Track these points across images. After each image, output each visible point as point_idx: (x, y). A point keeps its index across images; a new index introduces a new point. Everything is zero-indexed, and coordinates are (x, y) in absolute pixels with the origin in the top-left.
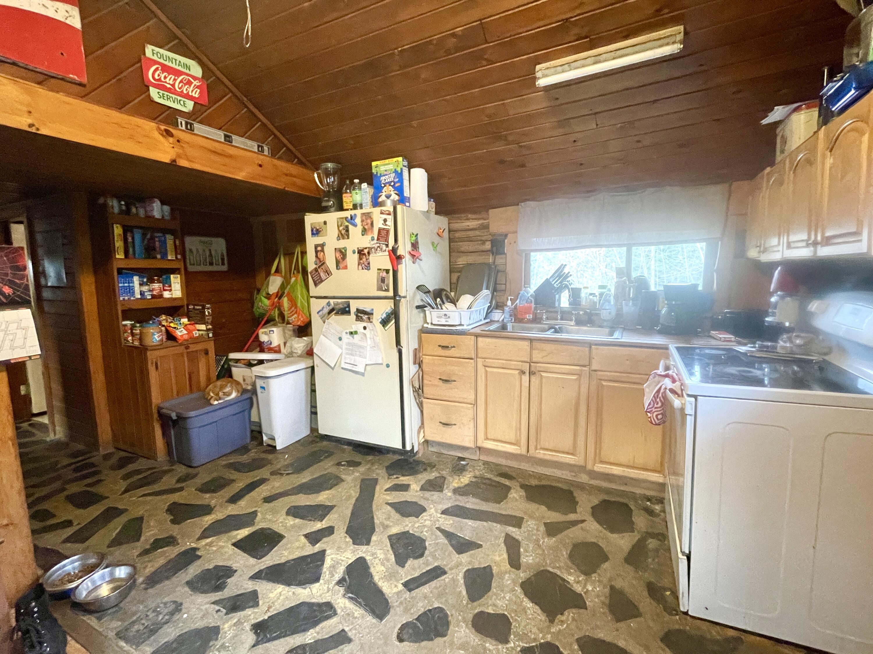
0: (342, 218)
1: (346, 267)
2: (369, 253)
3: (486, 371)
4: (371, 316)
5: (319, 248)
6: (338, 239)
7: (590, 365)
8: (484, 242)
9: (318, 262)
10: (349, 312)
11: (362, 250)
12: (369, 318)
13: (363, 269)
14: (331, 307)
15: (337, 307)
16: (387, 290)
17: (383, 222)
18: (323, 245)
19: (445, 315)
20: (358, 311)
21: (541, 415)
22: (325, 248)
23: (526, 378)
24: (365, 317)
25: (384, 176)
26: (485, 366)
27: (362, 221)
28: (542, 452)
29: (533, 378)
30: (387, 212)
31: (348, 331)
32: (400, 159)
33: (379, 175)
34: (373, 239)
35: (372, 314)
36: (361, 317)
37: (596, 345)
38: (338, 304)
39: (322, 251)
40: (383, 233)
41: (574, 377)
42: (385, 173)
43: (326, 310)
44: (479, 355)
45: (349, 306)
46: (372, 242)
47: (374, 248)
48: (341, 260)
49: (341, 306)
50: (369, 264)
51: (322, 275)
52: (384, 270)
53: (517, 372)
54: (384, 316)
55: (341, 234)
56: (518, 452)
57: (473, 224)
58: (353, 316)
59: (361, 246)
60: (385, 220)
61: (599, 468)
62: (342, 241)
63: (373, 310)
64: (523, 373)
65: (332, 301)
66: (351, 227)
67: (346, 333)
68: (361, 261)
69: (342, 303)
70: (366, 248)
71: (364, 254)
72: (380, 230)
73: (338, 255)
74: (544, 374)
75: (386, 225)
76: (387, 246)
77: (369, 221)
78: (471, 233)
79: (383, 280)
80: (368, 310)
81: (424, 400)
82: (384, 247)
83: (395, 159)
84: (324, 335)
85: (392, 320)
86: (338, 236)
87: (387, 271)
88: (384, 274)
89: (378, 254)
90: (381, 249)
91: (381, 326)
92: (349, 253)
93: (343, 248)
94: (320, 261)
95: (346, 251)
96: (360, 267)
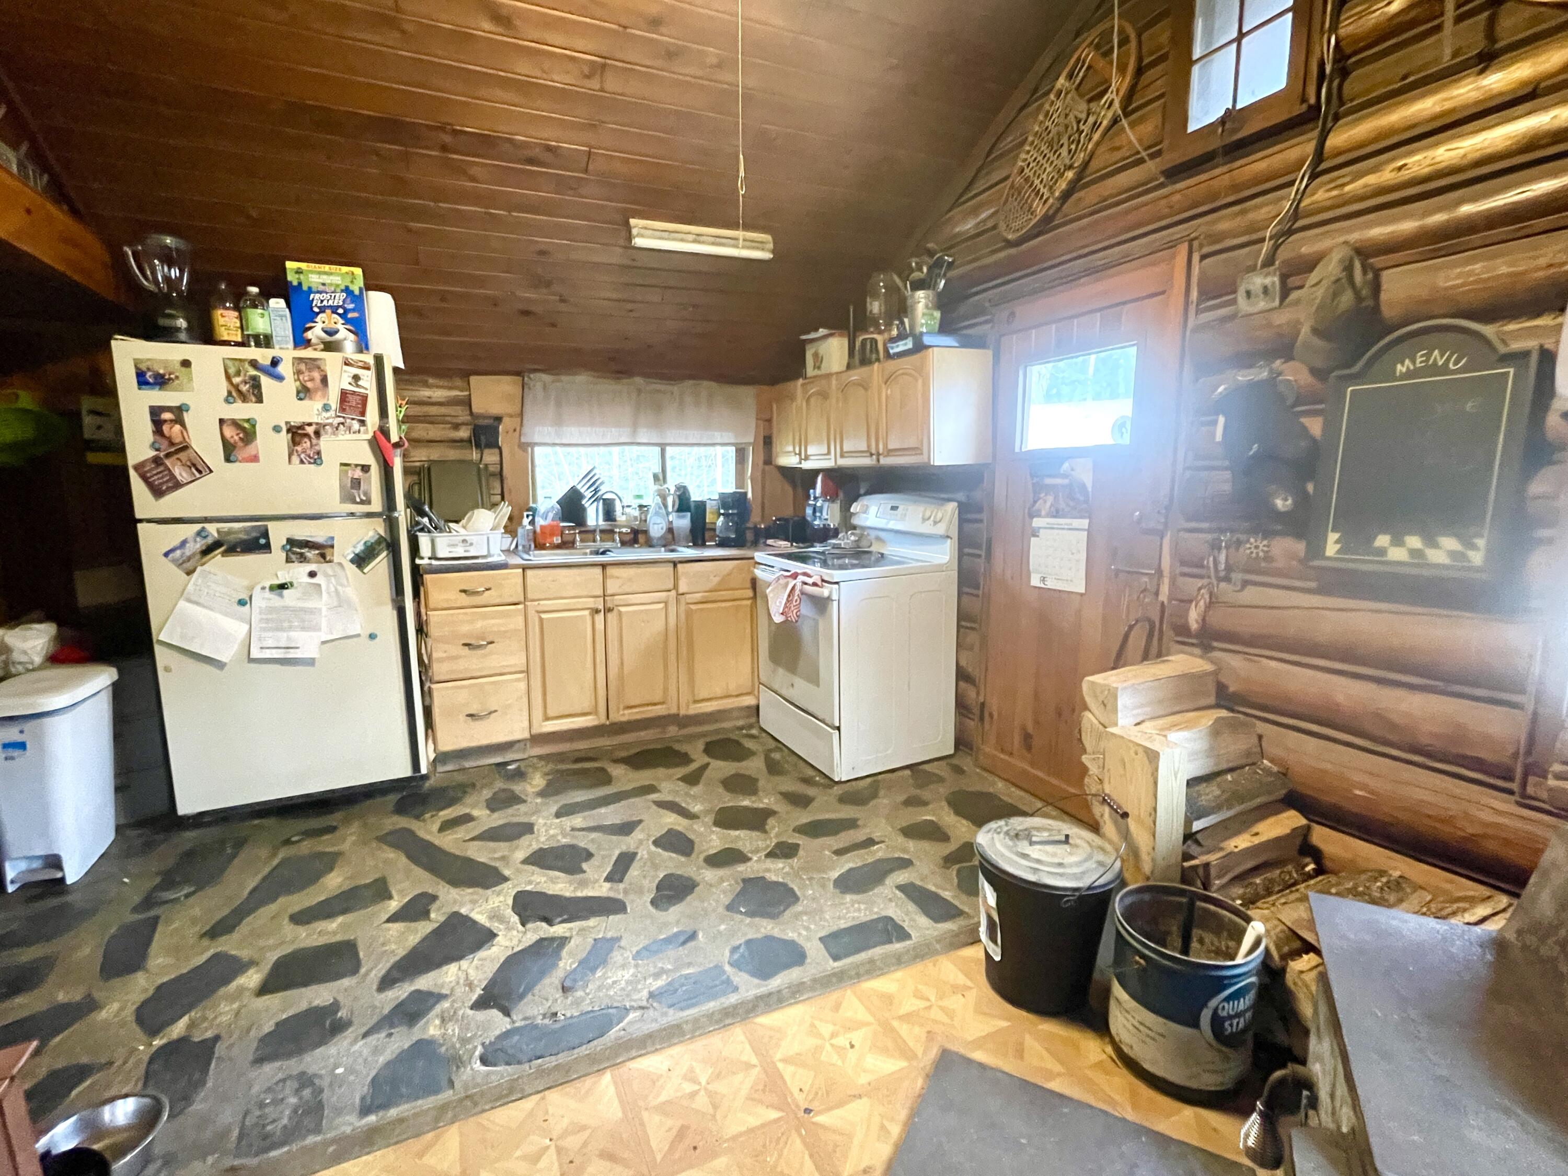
0: (241, 360)
1: (255, 459)
2: (317, 434)
3: (541, 620)
4: (328, 552)
5: (167, 416)
6: (229, 398)
7: (676, 587)
8: (456, 427)
9: (164, 444)
10: (267, 547)
11: (301, 427)
12: (323, 556)
13: (302, 462)
14: (210, 541)
15: (232, 538)
16: (368, 502)
17: (350, 380)
18: (179, 411)
19: (464, 541)
20: (291, 542)
21: (622, 663)
22: (187, 417)
23: (600, 618)
24: (311, 554)
25: (320, 292)
26: (538, 612)
27: (298, 372)
28: (626, 712)
29: (609, 615)
30: (360, 364)
31: (267, 585)
32: (358, 271)
33: (305, 288)
34: (326, 408)
35: (332, 547)
36: (302, 555)
37: (681, 562)
38: (230, 532)
39: (180, 421)
40: (353, 401)
41: (662, 605)
42: (321, 288)
43: (198, 545)
44: (530, 596)
45: (266, 534)
46: (328, 415)
47: (331, 425)
48: (240, 444)
49: (243, 536)
50: (319, 453)
51: (180, 473)
52: (357, 465)
53: (587, 613)
54: (360, 548)
55: (240, 392)
56: (596, 723)
57: (439, 394)
58: (277, 554)
59: (296, 420)
60: (356, 378)
61: (695, 709)
62: (239, 405)
63: (332, 538)
64: (597, 611)
65: (212, 528)
66: (265, 381)
67: (263, 588)
68: (299, 448)
69: (245, 530)
70: (310, 424)
71: (307, 435)
72: (344, 395)
73: (229, 432)
74: (623, 609)
75: (358, 386)
76: (363, 423)
77: (317, 375)
78: (434, 410)
79: (356, 483)
80: (320, 539)
81: (433, 686)
82: (356, 426)
83: (345, 269)
84: (189, 601)
85: (378, 555)
86: (230, 394)
87: (365, 468)
88: (358, 473)
89: (341, 437)
90: (350, 428)
91: (354, 567)
92: (263, 432)
93: (248, 421)
94: (172, 444)
95: (254, 426)
96: (295, 459)
